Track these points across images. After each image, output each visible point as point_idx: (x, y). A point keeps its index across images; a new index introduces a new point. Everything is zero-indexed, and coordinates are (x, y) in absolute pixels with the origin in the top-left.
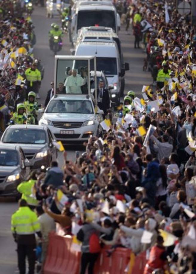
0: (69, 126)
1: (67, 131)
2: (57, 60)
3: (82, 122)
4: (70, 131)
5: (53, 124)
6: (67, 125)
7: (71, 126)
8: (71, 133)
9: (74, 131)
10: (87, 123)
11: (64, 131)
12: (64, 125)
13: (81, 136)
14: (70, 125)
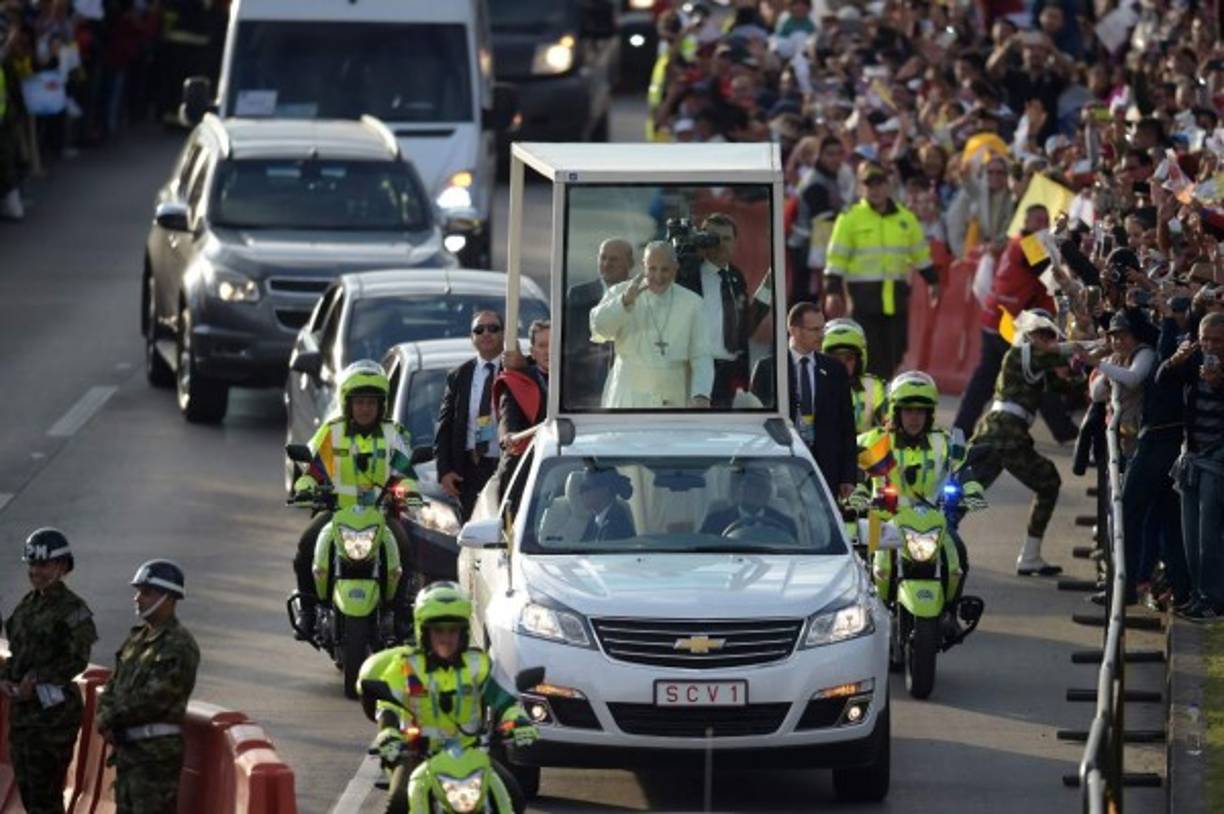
0: (712, 651)
1: (703, 688)
2: (568, 187)
3: (799, 623)
4: (724, 687)
5: (601, 634)
6: (699, 643)
7: (725, 650)
8: (725, 697)
9: (745, 681)
10: (828, 627)
11: (682, 689)
12: (679, 644)
13: (793, 716)
14: (720, 643)
